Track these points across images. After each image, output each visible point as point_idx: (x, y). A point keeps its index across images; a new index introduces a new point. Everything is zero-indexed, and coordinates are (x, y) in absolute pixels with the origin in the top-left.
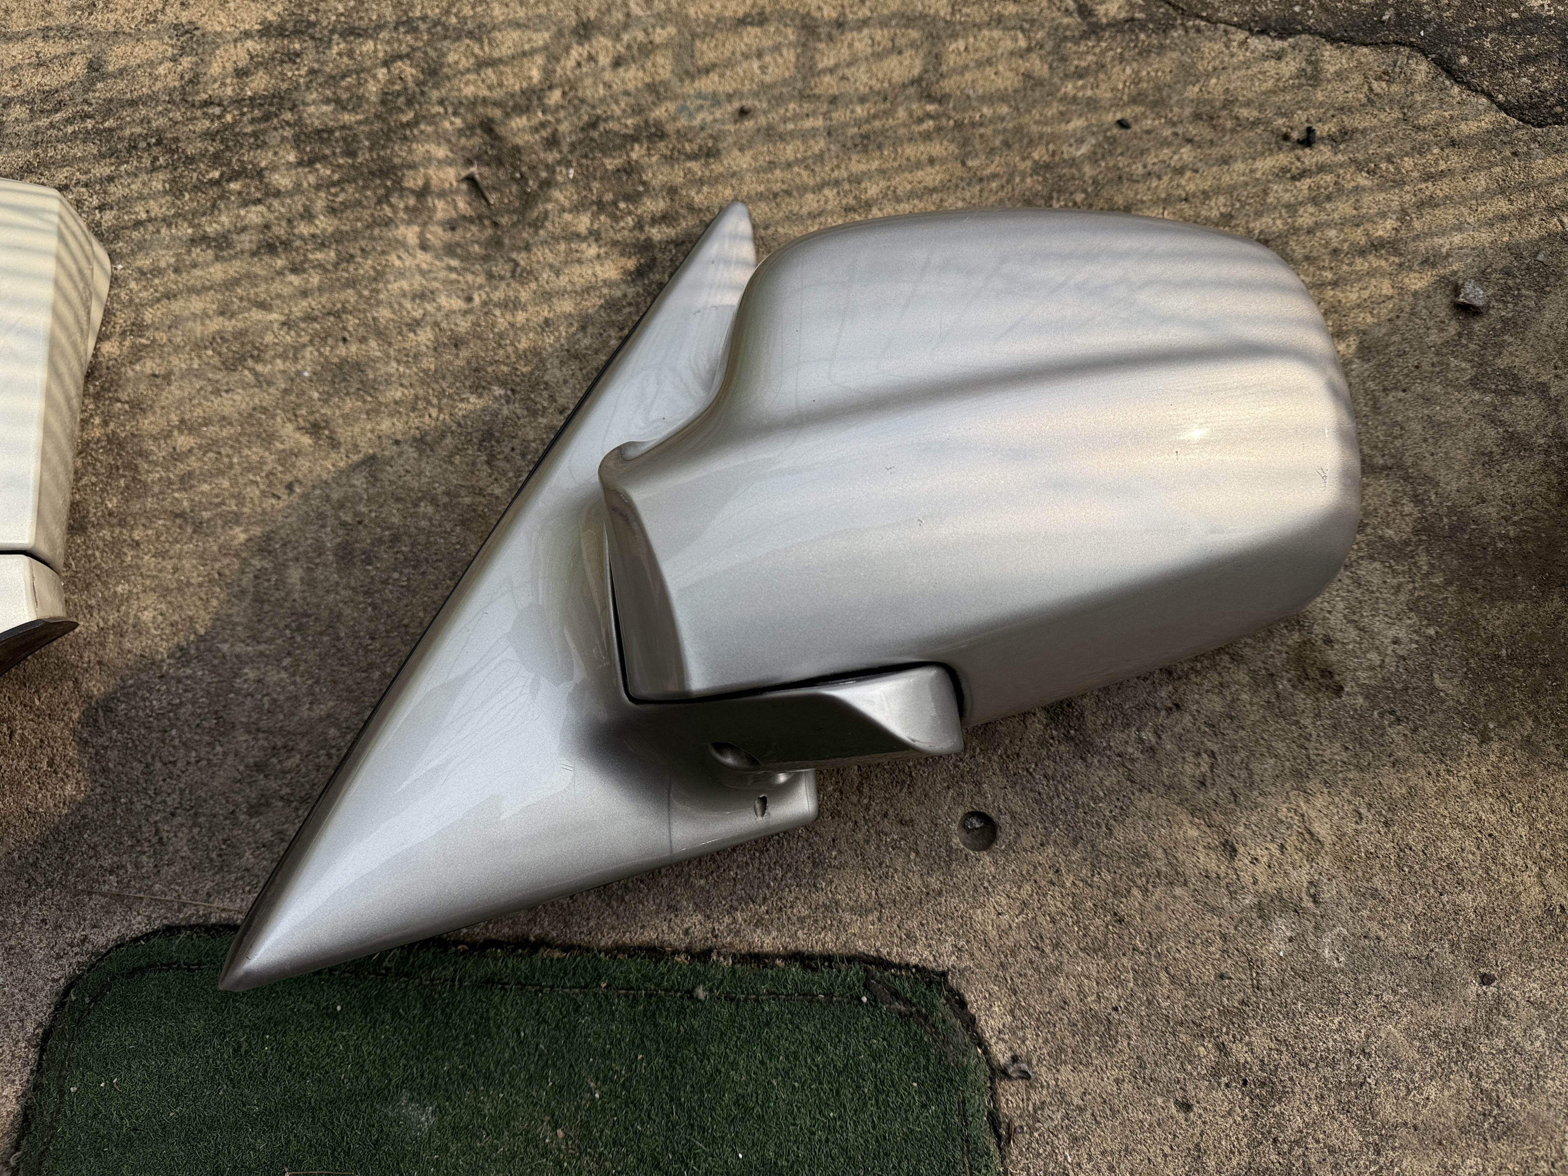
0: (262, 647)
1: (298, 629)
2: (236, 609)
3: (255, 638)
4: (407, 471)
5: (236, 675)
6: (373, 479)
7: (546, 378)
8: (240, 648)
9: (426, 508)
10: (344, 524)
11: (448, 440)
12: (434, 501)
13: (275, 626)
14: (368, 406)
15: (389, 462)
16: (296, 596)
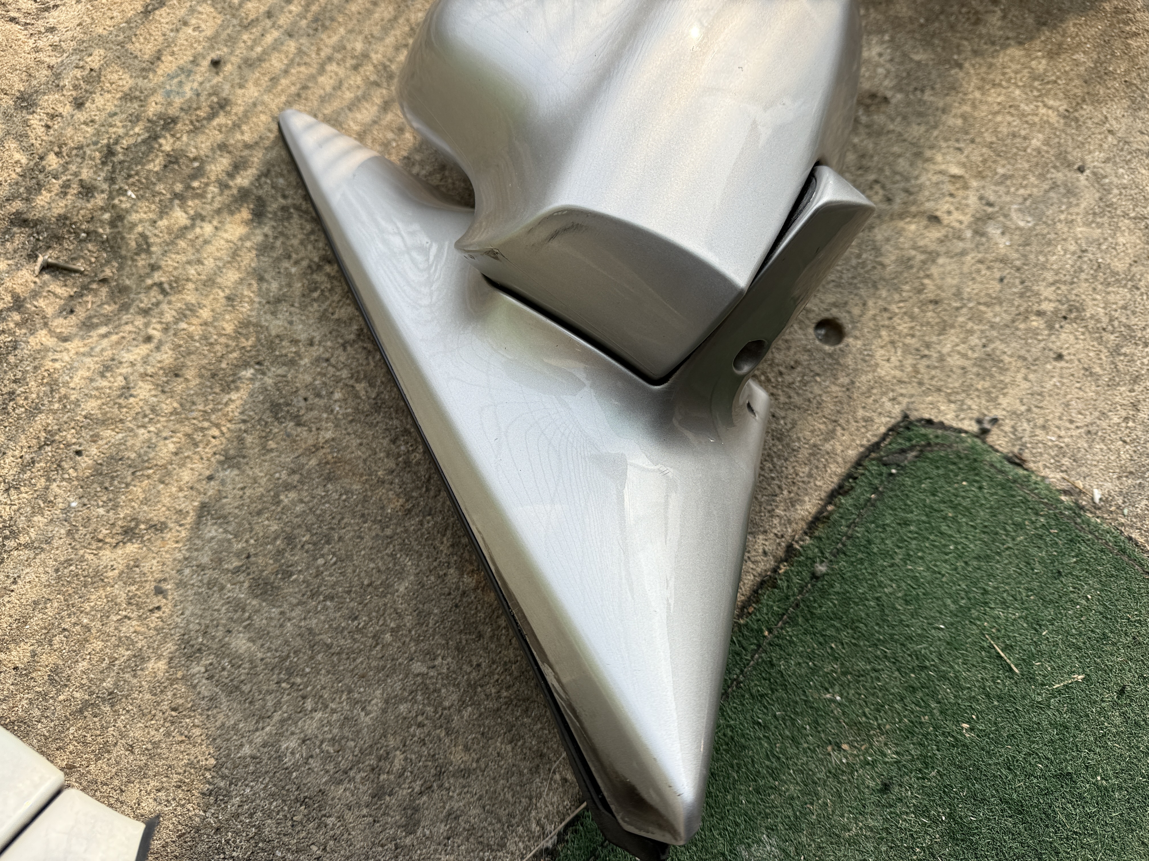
0: (277, 717)
1: (290, 674)
2: (221, 717)
3: (263, 717)
4: (243, 489)
5: (280, 758)
6: (222, 519)
7: (273, 333)
8: (259, 738)
9: (287, 498)
10: (237, 571)
11: (249, 439)
12: (288, 487)
13: (269, 692)
14: (156, 477)
15: (220, 496)
16: (260, 655)
